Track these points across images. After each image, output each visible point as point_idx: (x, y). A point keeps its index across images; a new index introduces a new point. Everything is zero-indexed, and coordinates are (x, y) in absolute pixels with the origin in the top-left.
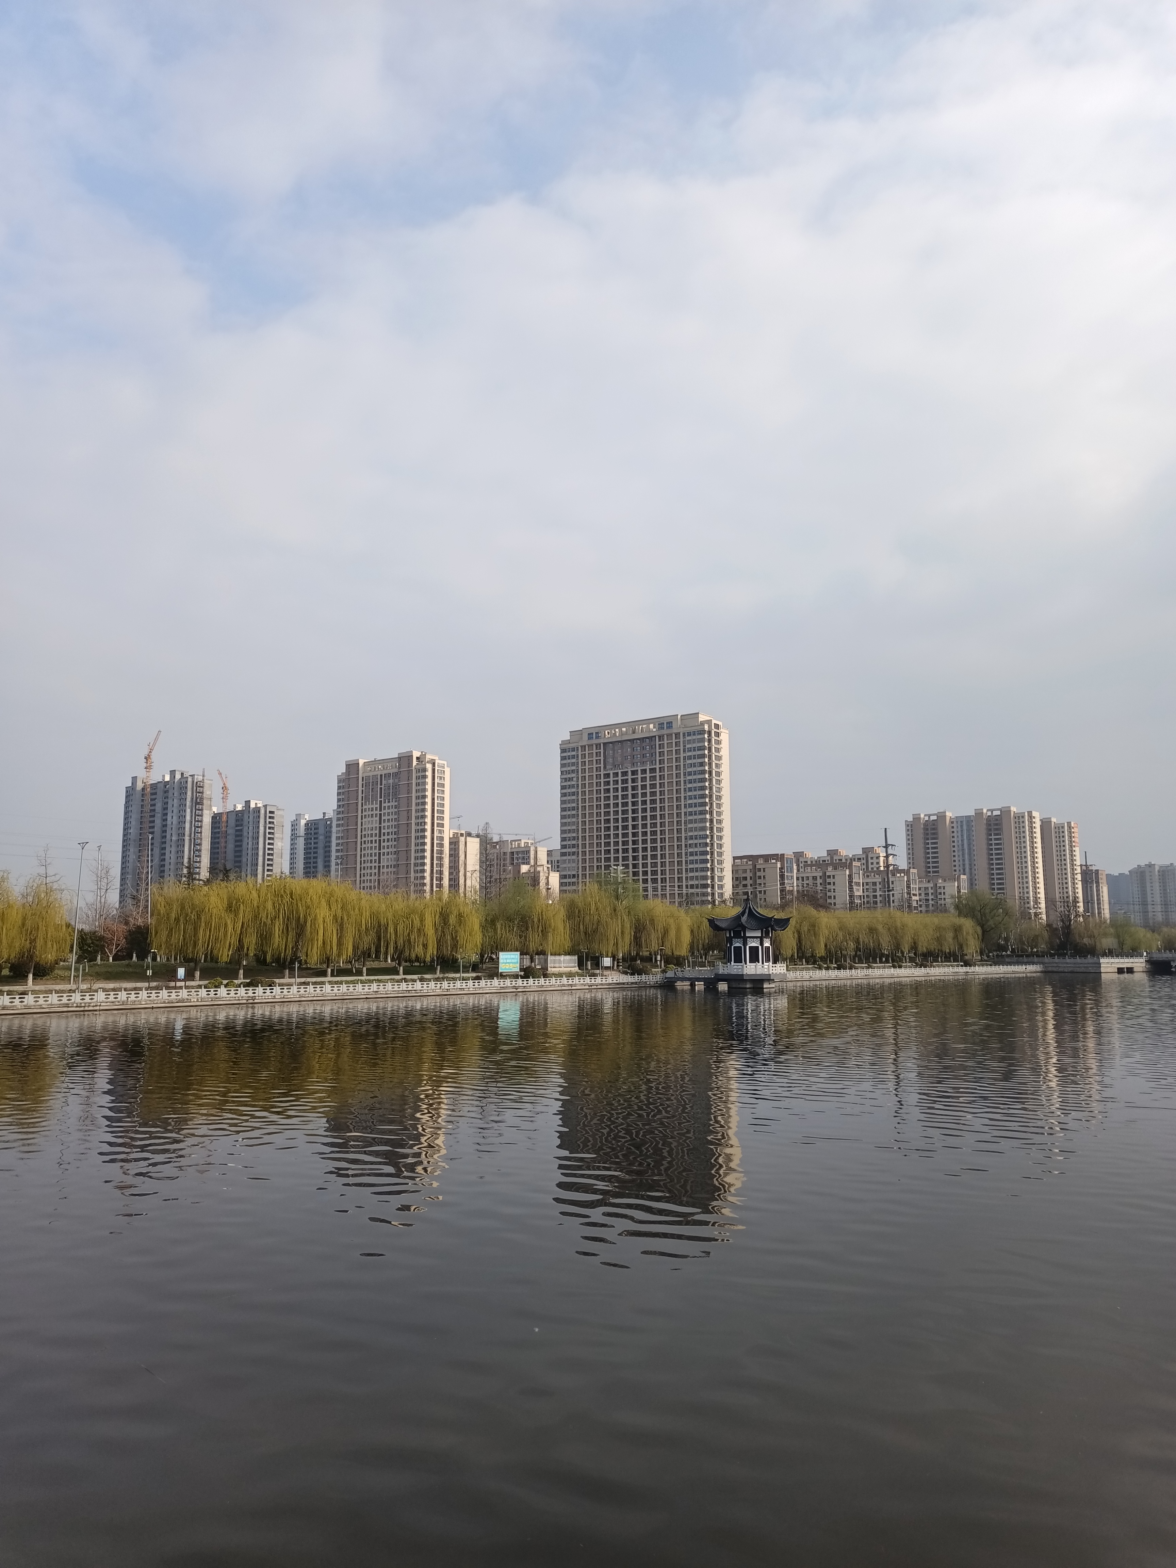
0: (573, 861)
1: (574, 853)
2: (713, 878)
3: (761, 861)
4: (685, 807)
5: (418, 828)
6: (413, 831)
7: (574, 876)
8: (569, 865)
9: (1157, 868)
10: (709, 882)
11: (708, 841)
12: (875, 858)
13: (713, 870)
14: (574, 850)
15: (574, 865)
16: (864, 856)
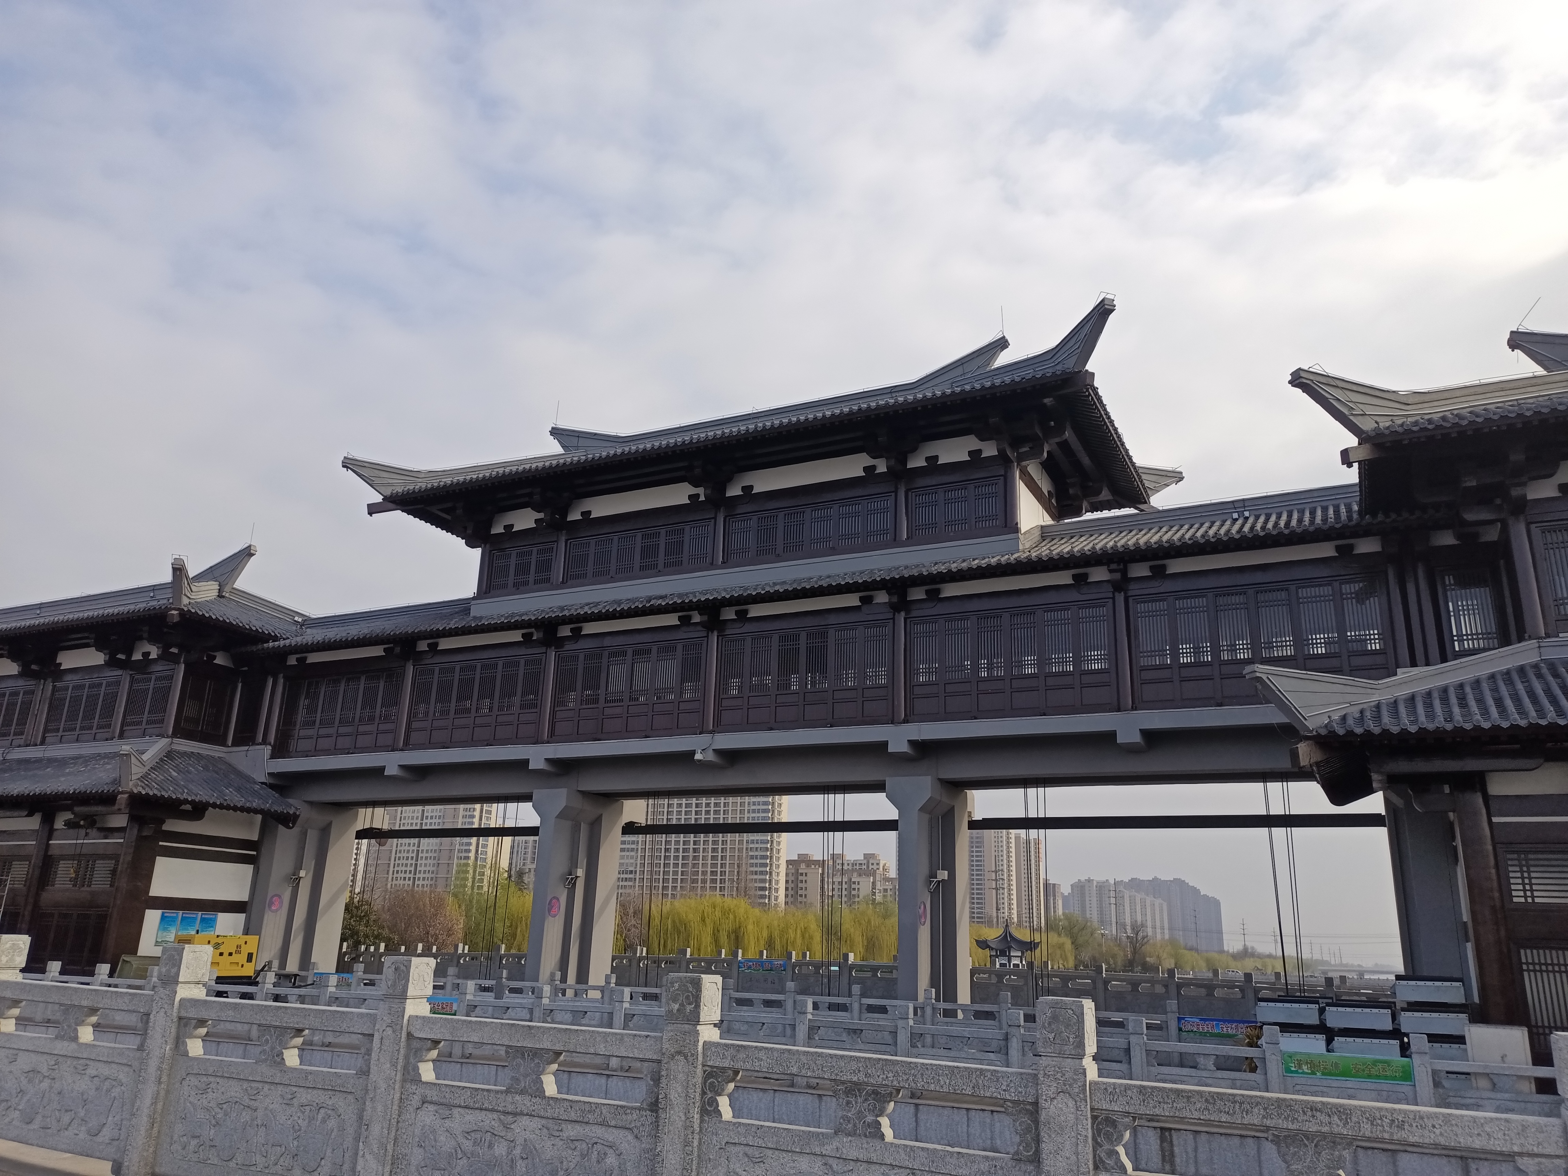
0: (632, 857)
1: (632, 850)
2: (770, 881)
3: (803, 866)
4: (749, 812)
5: (466, 813)
6: (461, 817)
7: (631, 872)
8: (627, 861)
9: (1095, 884)
10: (767, 885)
11: (769, 846)
12: (875, 864)
13: (771, 873)
14: (633, 846)
15: (632, 861)
16: (865, 862)
